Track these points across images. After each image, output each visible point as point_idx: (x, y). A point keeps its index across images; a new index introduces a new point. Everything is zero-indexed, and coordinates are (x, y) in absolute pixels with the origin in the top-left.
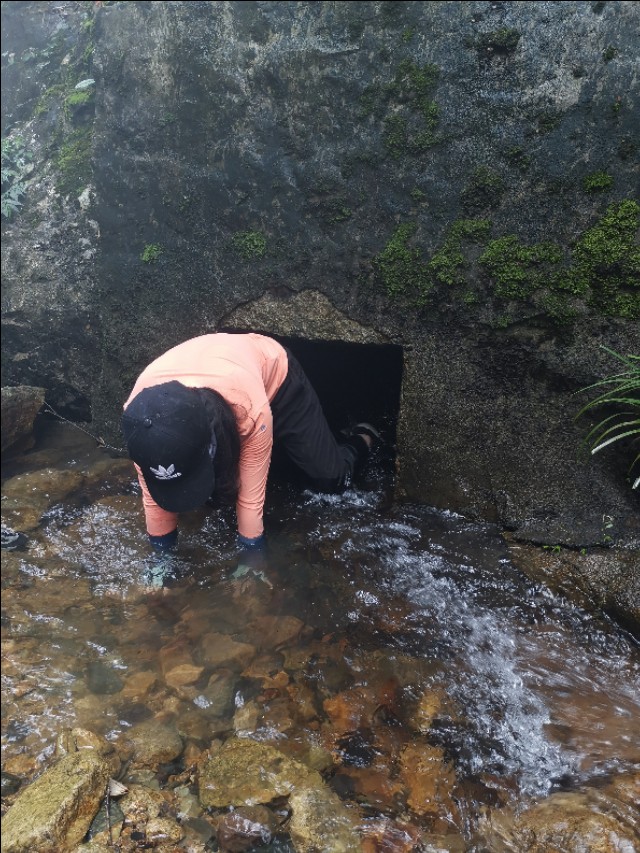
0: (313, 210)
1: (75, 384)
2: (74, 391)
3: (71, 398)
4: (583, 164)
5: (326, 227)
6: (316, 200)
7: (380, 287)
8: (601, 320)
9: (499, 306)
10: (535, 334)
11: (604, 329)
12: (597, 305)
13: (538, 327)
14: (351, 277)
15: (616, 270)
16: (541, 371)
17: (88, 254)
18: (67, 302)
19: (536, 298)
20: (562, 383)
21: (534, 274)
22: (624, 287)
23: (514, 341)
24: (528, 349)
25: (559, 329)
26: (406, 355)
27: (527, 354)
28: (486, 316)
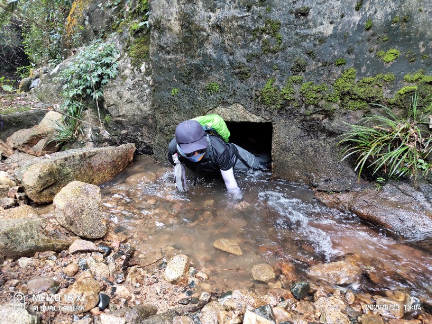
0: (236, 74)
1: (146, 141)
2: (145, 144)
3: (144, 147)
4: (334, 56)
5: (242, 80)
6: (237, 71)
7: (263, 102)
8: (343, 111)
9: (307, 107)
10: (321, 117)
11: (345, 114)
12: (342, 106)
13: (322, 114)
14: (251, 98)
15: (348, 93)
16: (323, 130)
17: (147, 91)
18: (141, 111)
19: (320, 103)
20: (331, 134)
21: (319, 95)
22: (351, 99)
23: (313, 119)
24: (318, 122)
25: (328, 114)
26: (274, 126)
27: (318, 124)
28: (302, 110)
